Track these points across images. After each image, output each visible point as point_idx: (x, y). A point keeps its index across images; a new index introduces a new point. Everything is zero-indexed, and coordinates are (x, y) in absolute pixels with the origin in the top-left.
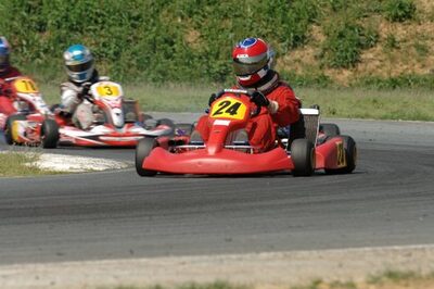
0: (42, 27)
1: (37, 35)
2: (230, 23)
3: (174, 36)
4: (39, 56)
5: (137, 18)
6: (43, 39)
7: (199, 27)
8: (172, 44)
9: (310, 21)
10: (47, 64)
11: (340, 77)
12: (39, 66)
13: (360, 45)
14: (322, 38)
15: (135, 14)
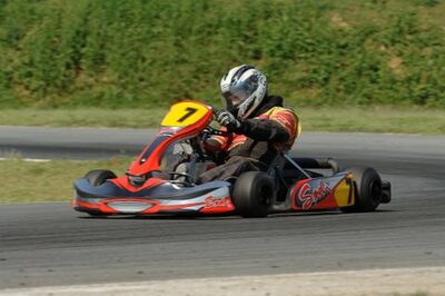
0: (257, 55)
1: (253, 62)
2: (429, 52)
3: (378, 63)
5: (345, 47)
6: (259, 66)
7: (401, 54)
8: (376, 70)
15: (343, 43)
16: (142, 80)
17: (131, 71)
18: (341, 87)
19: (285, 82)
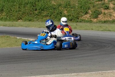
0: (36, 10)
1: (35, 11)
2: (73, 9)
3: (62, 12)
4: (35, 16)
5: (55, 8)
6: (36, 12)
7: (67, 10)
8: (61, 13)
9: (88, 9)
10: (37, 17)
11: (94, 20)
12: (35, 17)
13: (98, 14)
14: (91, 13)
15: (54, 7)
16: (11, 15)
17: (9, 13)
18: (54, 17)
19: (42, 16)
